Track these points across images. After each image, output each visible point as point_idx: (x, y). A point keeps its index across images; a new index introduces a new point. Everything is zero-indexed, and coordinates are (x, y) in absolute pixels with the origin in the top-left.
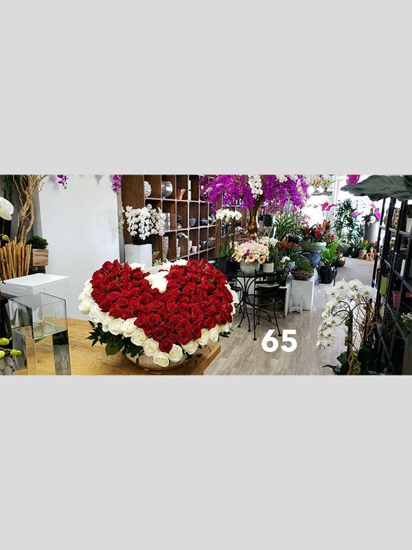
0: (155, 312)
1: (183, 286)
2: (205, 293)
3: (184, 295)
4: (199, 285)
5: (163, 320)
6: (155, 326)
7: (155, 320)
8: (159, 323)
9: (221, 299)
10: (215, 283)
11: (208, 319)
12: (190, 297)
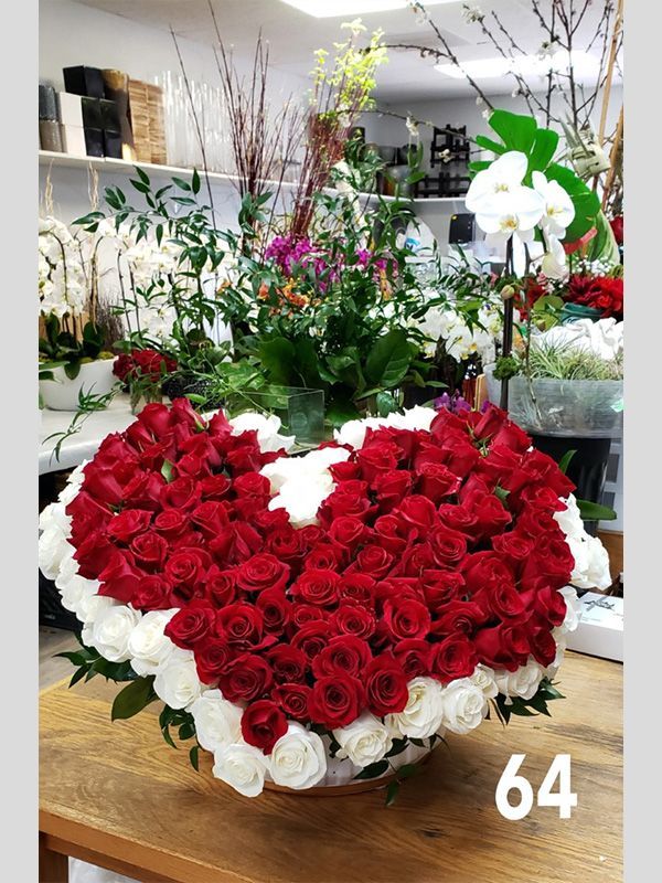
0: (252, 598)
1: (385, 507)
2: (462, 539)
3: (376, 541)
4: (447, 509)
5: (273, 630)
6: (233, 647)
7: (239, 627)
8: (254, 639)
9: (517, 569)
10: (513, 504)
11: (445, 642)
12: (397, 550)
